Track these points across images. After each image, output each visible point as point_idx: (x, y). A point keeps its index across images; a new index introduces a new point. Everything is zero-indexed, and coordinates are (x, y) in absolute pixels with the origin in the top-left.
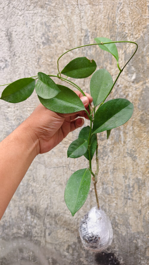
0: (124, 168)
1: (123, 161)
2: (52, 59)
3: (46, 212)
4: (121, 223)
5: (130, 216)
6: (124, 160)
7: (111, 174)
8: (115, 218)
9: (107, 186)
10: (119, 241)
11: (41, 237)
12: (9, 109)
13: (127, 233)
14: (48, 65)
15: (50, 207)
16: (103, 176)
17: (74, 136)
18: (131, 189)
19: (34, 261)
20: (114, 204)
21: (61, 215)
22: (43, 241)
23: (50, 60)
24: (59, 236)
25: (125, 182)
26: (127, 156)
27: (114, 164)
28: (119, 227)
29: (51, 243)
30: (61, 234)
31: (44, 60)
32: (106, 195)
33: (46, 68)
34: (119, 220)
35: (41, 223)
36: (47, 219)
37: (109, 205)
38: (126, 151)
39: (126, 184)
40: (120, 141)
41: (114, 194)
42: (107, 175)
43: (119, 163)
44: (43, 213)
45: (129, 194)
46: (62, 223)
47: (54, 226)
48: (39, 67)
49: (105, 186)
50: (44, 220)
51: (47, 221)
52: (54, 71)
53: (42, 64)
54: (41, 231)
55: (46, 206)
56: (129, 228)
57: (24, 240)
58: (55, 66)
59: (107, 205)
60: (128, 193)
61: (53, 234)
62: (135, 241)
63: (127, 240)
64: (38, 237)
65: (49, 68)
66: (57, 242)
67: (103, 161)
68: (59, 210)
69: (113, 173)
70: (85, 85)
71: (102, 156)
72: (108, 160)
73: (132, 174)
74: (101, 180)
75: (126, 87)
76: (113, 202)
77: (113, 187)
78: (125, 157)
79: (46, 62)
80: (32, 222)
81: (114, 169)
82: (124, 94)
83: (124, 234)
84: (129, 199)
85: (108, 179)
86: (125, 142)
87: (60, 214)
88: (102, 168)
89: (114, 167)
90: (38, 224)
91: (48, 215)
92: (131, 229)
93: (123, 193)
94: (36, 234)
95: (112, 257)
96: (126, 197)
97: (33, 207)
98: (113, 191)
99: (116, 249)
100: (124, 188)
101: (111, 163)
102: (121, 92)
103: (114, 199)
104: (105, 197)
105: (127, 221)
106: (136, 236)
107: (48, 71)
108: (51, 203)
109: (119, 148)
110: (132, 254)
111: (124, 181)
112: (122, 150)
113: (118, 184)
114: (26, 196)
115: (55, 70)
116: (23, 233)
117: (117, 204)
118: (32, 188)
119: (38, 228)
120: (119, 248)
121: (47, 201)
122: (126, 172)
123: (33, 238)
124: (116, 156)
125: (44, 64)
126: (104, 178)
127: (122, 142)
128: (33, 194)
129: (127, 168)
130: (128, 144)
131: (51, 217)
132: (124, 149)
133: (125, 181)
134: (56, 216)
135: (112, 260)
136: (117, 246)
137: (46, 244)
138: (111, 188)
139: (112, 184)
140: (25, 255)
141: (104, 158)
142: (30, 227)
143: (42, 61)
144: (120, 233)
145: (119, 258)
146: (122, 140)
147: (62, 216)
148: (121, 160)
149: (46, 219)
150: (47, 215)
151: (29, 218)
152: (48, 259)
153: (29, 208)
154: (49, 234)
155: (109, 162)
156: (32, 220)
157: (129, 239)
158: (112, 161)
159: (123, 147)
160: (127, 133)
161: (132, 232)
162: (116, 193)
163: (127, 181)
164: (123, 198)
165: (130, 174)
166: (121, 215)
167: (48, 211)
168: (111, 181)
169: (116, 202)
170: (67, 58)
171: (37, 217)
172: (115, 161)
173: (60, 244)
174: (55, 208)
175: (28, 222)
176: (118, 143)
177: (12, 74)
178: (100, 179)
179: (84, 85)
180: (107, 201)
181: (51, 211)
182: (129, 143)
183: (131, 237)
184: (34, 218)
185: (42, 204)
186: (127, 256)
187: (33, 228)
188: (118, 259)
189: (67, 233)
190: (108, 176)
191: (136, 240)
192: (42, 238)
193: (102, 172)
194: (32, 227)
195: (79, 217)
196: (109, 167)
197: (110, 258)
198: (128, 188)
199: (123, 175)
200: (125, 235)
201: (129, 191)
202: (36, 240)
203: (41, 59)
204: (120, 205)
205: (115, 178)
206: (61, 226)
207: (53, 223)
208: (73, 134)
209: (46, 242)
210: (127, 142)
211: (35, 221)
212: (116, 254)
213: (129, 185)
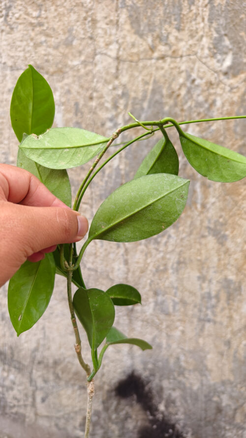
0: (199, 261)
1: (198, 246)
2: (41, 10)
3: (35, 356)
4: (191, 368)
5: (208, 353)
6: (200, 244)
7: (173, 273)
8: (178, 359)
9: (164, 298)
10: (186, 401)
11: (25, 406)
13: (202, 385)
14: (31, 24)
15: (44, 345)
16: (156, 277)
17: (93, 195)
18: (214, 301)
20: (177, 333)
21: (67, 360)
22: (29, 413)
23: (35, 14)
24: (65, 401)
25: (202, 288)
26: (206, 234)
27: (181, 251)
28: (187, 375)
29: (47, 417)
30: (69, 397)
31: (21, 12)
32: (162, 316)
33: (25, 32)
34: (187, 362)
35: (26, 380)
36: (37, 371)
37: (167, 334)
38: (206, 223)
39: (203, 292)
40: (195, 203)
41: (177, 314)
42: (165, 276)
43: (191, 249)
44: (28, 360)
45: (209, 312)
46: (70, 376)
47: (52, 383)
48: (8, 29)
49: (160, 298)
50: (31, 373)
51: (37, 374)
52: (46, 41)
53: (15, 23)
54: (26, 395)
55: (33, 345)
56: (205, 375)
58: (47, 28)
59: (164, 334)
60: (207, 308)
61: (51, 399)
62: (215, 399)
63: (202, 398)
64: (19, 406)
65: (33, 34)
66: (61, 414)
67: (156, 246)
68: (63, 350)
69: (177, 271)
70: (120, 77)
72: (168, 244)
73: (215, 272)
74: (153, 286)
75: (210, 84)
76: (177, 328)
77: (177, 300)
78: (203, 237)
79: (26, 17)
80: (5, 379)
81: (179, 263)
82: (206, 101)
83: (195, 388)
84: (209, 321)
85: (167, 284)
86: (204, 206)
87: (64, 359)
88: (155, 262)
89: (179, 259)
90: (17, 382)
91: (39, 363)
92: (209, 378)
93: (196, 310)
94: (15, 402)
95: (171, 431)
96: (202, 317)
97: (7, 348)
98: (177, 307)
99: (180, 416)
100: (198, 301)
101: (173, 251)
102: (199, 95)
103: (178, 324)
104: (159, 319)
105: (202, 362)
106: (219, 389)
107: (32, 39)
108: (45, 337)
109: (192, 218)
110: (209, 422)
111: (198, 287)
112: (198, 223)
113: (187, 293)
115: (49, 39)
117: (183, 332)
119: (19, 391)
120: (185, 413)
121: (35, 335)
122: (203, 268)
123: (8, 410)
124: (184, 235)
125: (20, 21)
126: (159, 281)
127: (199, 206)
128: (4, 322)
129: (207, 259)
130: (211, 211)
131: (47, 366)
132: (202, 222)
133: (201, 285)
134: (56, 363)
136: (182, 410)
137: (36, 420)
138: (173, 301)
139: (175, 293)
141: (159, 240)
143: (17, 15)
144: (188, 385)
145: (185, 432)
146: (199, 201)
147: (69, 362)
148: (195, 242)
149: (34, 371)
150: (36, 362)
154: (43, 400)
155: (170, 248)
156: (5, 374)
157: (206, 396)
158: (176, 246)
159: (199, 215)
160: (209, 186)
161: (212, 382)
162: (182, 309)
163: (205, 285)
164: (195, 320)
165: (212, 271)
166: (190, 352)
167: (39, 356)
168: (173, 287)
169: (181, 328)
170: (76, 9)
171: (15, 367)
172: (182, 246)
173: (66, 416)
174: (54, 347)
176: (191, 208)
178: (150, 285)
179: (117, 77)
180: (164, 326)
181: (46, 354)
182: (213, 207)
183: (209, 392)
184: (9, 371)
185: (26, 342)
186: (199, 426)
187: (7, 390)
188: (182, 432)
189: (80, 395)
190: (167, 278)
191: (219, 397)
192: (29, 408)
193: (154, 270)
194: (5, 389)
196: (169, 259)
197: (168, 432)
198: (206, 300)
199: (198, 274)
200: (198, 389)
201: (209, 305)
202: (16, 413)
203: (14, 10)
204: (190, 333)
205: (180, 280)
206: (67, 382)
207: (51, 377)
208: (93, 190)
209: (36, 414)
210: (208, 206)
211: (12, 377)
212: (179, 424)
213: (209, 294)
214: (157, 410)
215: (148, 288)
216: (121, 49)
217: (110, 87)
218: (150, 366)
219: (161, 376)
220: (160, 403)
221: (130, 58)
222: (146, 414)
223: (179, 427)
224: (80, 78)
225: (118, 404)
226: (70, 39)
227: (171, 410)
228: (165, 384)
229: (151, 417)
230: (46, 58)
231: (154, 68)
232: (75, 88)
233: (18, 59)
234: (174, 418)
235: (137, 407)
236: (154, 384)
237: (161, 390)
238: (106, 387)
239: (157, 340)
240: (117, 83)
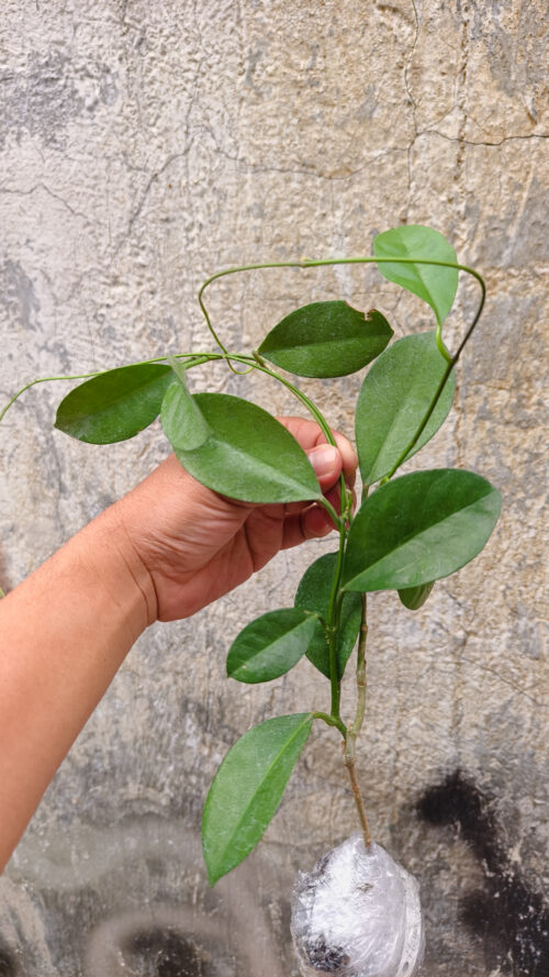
2: (315, 55)
9: (531, 624)
12: (119, 290)
14: (296, 83)
15: (283, 701)
16: (518, 581)
19: (208, 909)
23: (304, 64)
24: (315, 817)
29: (280, 845)
30: (324, 811)
31: (278, 63)
32: (525, 661)
33: (284, 100)
37: (534, 700)
42: (538, 579)
46: (331, 766)
48: (252, 95)
49: (523, 623)
52: (321, 115)
53: (265, 83)
55: (261, 700)
57: (170, 829)
58: (326, 88)
59: (527, 701)
61: (288, 811)
65: (298, 102)
66: (307, 842)
67: (521, 516)
70: (463, 176)
71: (521, 495)
74: (509, 598)
79: (286, 70)
80: (204, 760)
85: (539, 595)
87: (320, 732)
88: (516, 549)
95: (531, 909)
97: (211, 700)
104: (519, 669)
107: (295, 112)
114: (184, 655)
115: (328, 110)
116: (164, 802)
118: (206, 625)
125: (274, 80)
126: (523, 588)
128: (210, 649)
135: (530, 922)
140: (173, 883)
141: (528, 503)
142: (194, 779)
143: (270, 69)
151: (192, 742)
152: (265, 903)
153: (190, 706)
156: (206, 751)
170: (382, 49)
171: (224, 740)
173: (316, 848)
175: (190, 760)
177: (131, 132)
178: (505, 595)
179: (456, 178)
180: (528, 684)
184: (213, 745)
189: (346, 808)
190: (542, 583)
193: (515, 564)
194: (202, 780)
195: (404, 745)
197: (525, 911)
203: (265, 60)
206: (322, 780)
211: (217, 757)
214: (504, 859)
215: (499, 600)
216: (469, 120)
217: (443, 198)
218: (494, 764)
219: (517, 789)
220: (511, 846)
221: (486, 139)
222: (480, 865)
224: (384, 181)
225: (423, 836)
226: (368, 107)
227: (534, 863)
228: (525, 805)
229: (489, 874)
230: (320, 146)
231: (535, 155)
232: (374, 201)
233: (268, 151)
234: (538, 885)
235: (462, 848)
236: (502, 802)
237: (516, 817)
238: (400, 799)
239: (512, 711)
240: (456, 188)
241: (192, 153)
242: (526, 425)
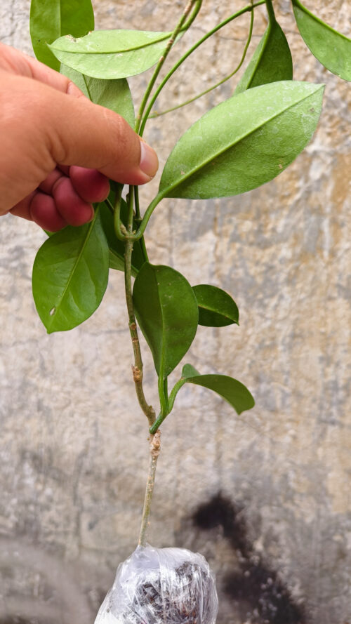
0: (323, 334)
1: (322, 313)
3: (82, 464)
4: (303, 490)
5: (330, 470)
6: (326, 309)
7: (284, 351)
8: (285, 476)
9: (269, 387)
10: (294, 539)
11: (66, 533)
13: (319, 516)
15: (95, 449)
16: (259, 356)
17: (174, 234)
18: (341, 394)
19: (46, 599)
20: (286, 439)
21: (127, 471)
22: (71, 545)
24: (121, 529)
25: (325, 375)
26: (335, 295)
27: (297, 319)
28: (297, 502)
29: (96, 551)
30: (127, 525)
32: (265, 413)
34: (298, 482)
35: (67, 497)
36: (85, 484)
37: (271, 440)
38: (335, 279)
39: (326, 380)
40: (321, 249)
41: (288, 411)
42: (273, 355)
43: (312, 316)
44: (73, 468)
45: (334, 410)
46: (131, 494)
47: (104, 503)
49: (263, 387)
50: (75, 487)
51: (84, 489)
52: (114, 10)
54: (68, 518)
55: (79, 448)
56: (324, 503)
57: (15, 545)
59: (267, 441)
60: (331, 404)
61: (102, 526)
62: (337, 538)
63: (317, 535)
64: (57, 534)
66: (115, 547)
67: (261, 311)
68: (121, 457)
69: (290, 347)
70: (219, 62)
71: (260, 296)
72: (278, 308)
73: (346, 351)
74: (254, 369)
76: (286, 431)
77: (288, 390)
78: (330, 299)
80: (39, 494)
81: (294, 336)
82: (343, 98)
83: (308, 520)
84: (333, 423)
85: (274, 366)
86: (333, 253)
87: (123, 469)
88: (258, 334)
89: (294, 329)
90: (56, 498)
91: (88, 473)
92: (330, 506)
93: (315, 406)
94: (52, 528)
95: (270, 581)
96: (324, 417)
97: (43, 450)
98: (288, 401)
99: (285, 560)
100: (319, 393)
101: (285, 318)
102: (333, 90)
103: (288, 425)
104: (261, 418)
105: (320, 483)
106: (343, 524)
108: (97, 437)
109: (316, 271)
110: (327, 570)
111: (320, 372)
112: (324, 278)
113: (303, 381)
114: (20, 419)
115: (119, 7)
116: (10, 525)
117: (295, 438)
118: (37, 395)
119: (58, 512)
120: (292, 556)
121: (83, 433)
122: (328, 345)
123: (41, 538)
124: (303, 296)
126: (262, 362)
127: (326, 254)
128: (41, 413)
129: (335, 331)
130: (343, 261)
131: (98, 479)
132: (329, 276)
133: (323, 370)
134: (111, 475)
135: (270, 589)
136: (288, 551)
137: (80, 553)
138: (283, 391)
139: (286, 380)
140: (20, 583)
141: (266, 301)
142: (32, 508)
144: (298, 516)
145: (290, 583)
146: (327, 246)
147: (129, 474)
148: (318, 307)
149: (80, 485)
150: (83, 471)
151: (30, 481)
152: (87, 591)
153: (28, 455)
154: (91, 527)
155: (282, 314)
156: (40, 487)
157: (323, 534)
158: (290, 311)
159: (326, 267)
160: (342, 225)
161: (333, 513)
162: (295, 405)
163: (330, 370)
164: (313, 421)
165: (341, 349)
166: (304, 467)
167: (87, 463)
168: (283, 372)
169: (292, 432)
171: (54, 478)
172: (299, 312)
173: (122, 551)
174: (109, 453)
175: (28, 494)
176: (314, 256)
178: (250, 367)
179: (214, 63)
180: (267, 428)
181: (98, 461)
182: (346, 256)
183: (329, 528)
184: (45, 483)
185: (71, 443)
186: (312, 576)
187: (41, 510)
188: (286, 584)
190: (275, 358)
191: (342, 535)
192: (70, 537)
193: (257, 345)
194: (39, 508)
195: (182, 476)
196: (279, 330)
197: (265, 582)
198: (330, 392)
199: (320, 354)
200: (313, 522)
201: (334, 399)
202: (53, 543)
204: (305, 441)
205: (294, 362)
206: (125, 503)
207: (104, 494)
208: (173, 226)
209: (80, 546)
210: (340, 254)
211: (49, 491)
212: (282, 572)
213: (335, 383)
214: (251, 549)
215: (246, 371)
217: (205, 77)
218: (245, 485)
219: (260, 501)
220: (256, 539)
221: (234, 35)
222: (235, 554)
223: (282, 575)
225: (197, 537)
226: (149, 6)
227: (272, 550)
228: (265, 512)
229: (242, 560)
234: (275, 564)
235: (223, 543)
236: (250, 512)
237: (259, 520)
238: (181, 513)
239: (257, 449)
240: (213, 71)
241: (16, 35)
242: (264, 245)
